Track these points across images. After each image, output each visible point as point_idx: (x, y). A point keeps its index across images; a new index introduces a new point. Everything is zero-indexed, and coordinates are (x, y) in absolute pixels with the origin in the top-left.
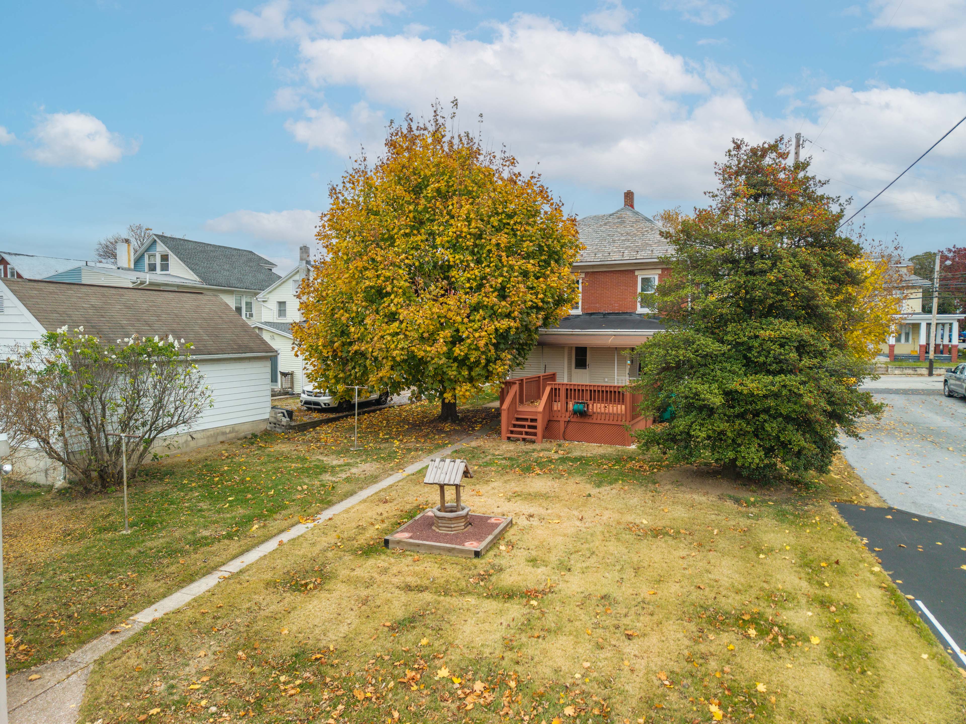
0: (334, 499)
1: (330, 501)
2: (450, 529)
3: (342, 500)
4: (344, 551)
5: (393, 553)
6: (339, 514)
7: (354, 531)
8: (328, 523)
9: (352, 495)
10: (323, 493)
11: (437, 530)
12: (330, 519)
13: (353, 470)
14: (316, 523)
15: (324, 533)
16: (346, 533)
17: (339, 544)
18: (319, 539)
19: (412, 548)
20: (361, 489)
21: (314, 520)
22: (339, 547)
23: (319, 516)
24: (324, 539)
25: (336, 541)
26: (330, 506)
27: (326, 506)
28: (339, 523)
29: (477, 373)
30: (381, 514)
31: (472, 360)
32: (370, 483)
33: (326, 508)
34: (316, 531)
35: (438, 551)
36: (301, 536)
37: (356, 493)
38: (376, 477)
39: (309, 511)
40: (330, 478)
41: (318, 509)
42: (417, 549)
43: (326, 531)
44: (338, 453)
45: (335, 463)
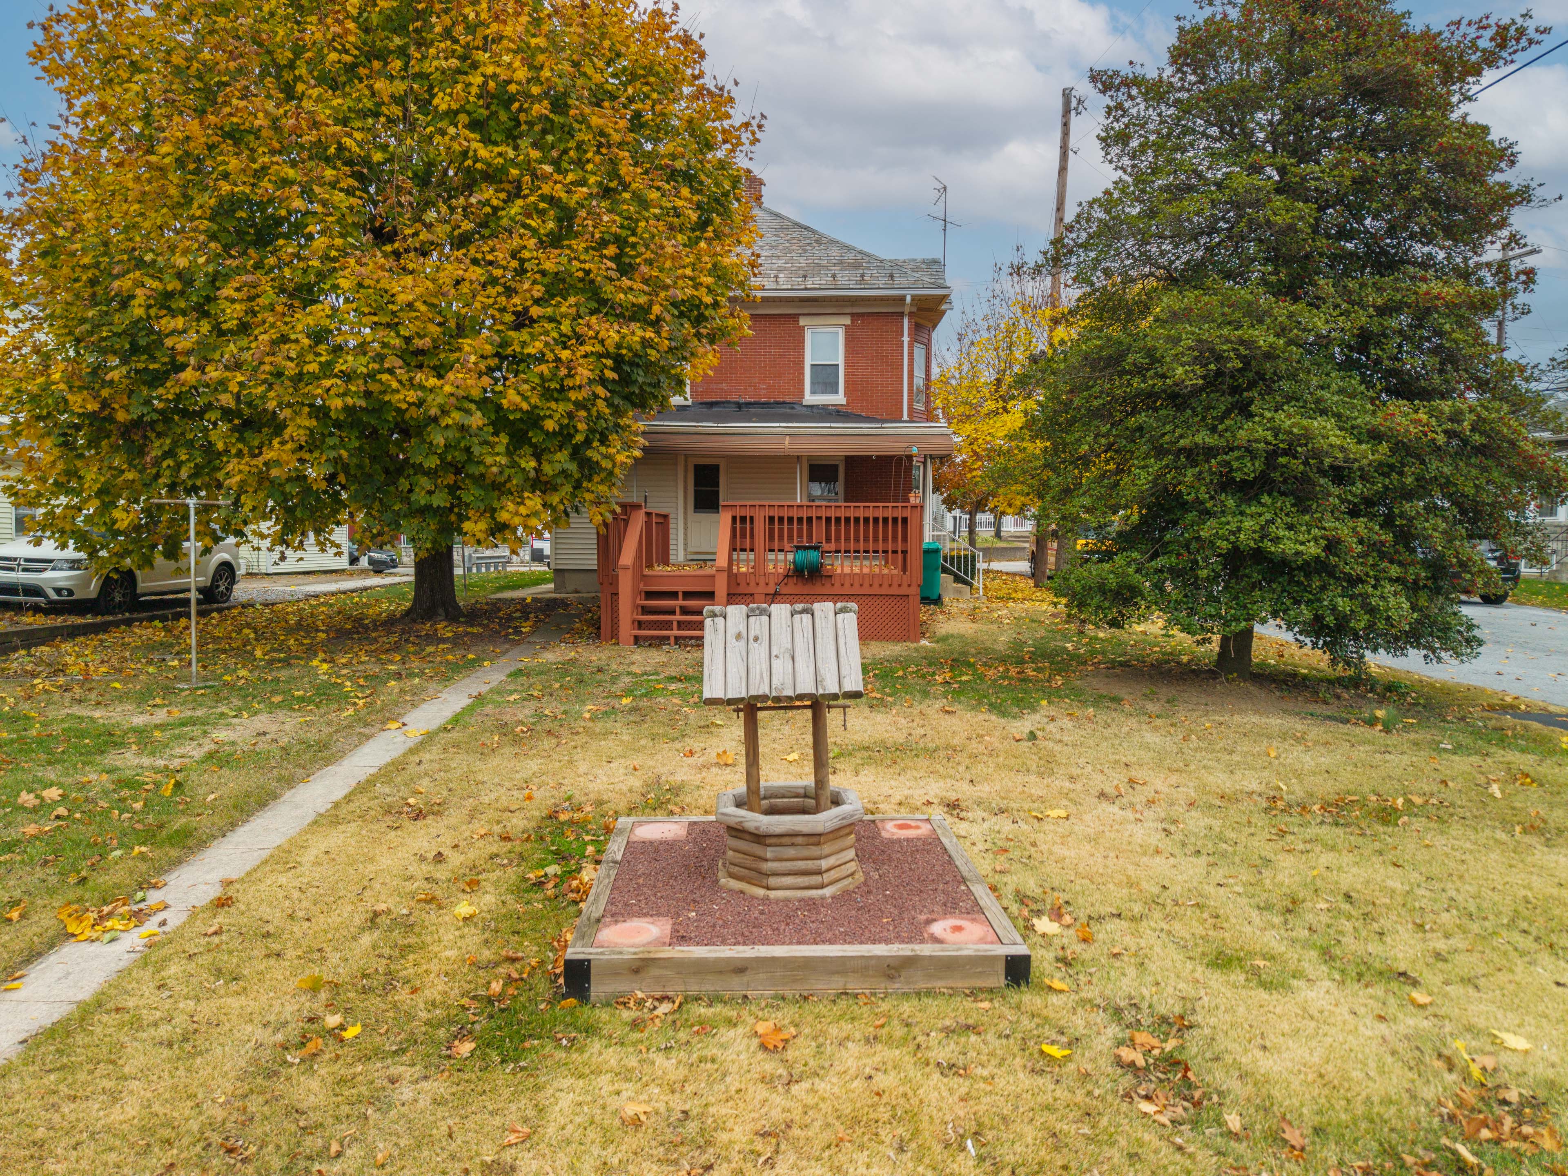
0: (203, 823)
1: (186, 834)
2: (815, 880)
3: (233, 825)
4: (378, 1053)
5: (635, 1025)
6: (251, 876)
7: (366, 939)
8: (221, 919)
9: (262, 805)
10: (138, 806)
11: (761, 892)
12: (222, 903)
13: (222, 735)
14: (151, 926)
15: (219, 973)
16: (334, 958)
17: (333, 1020)
18: (206, 1009)
19: (709, 986)
20: (290, 782)
21: (139, 916)
22: (336, 1034)
23: (154, 897)
24: (234, 1003)
25: (308, 1005)
26: (191, 851)
27: (174, 853)
28: (277, 918)
29: (558, 467)
30: (439, 858)
31: (550, 425)
32: (312, 762)
33: (178, 862)
34: (173, 969)
35: (837, 984)
36: (98, 1004)
37: (275, 797)
38: (323, 746)
39: (103, 880)
40: (146, 761)
41: (143, 867)
42: (736, 985)
43: (230, 962)
44: (143, 699)
45: (139, 720)
